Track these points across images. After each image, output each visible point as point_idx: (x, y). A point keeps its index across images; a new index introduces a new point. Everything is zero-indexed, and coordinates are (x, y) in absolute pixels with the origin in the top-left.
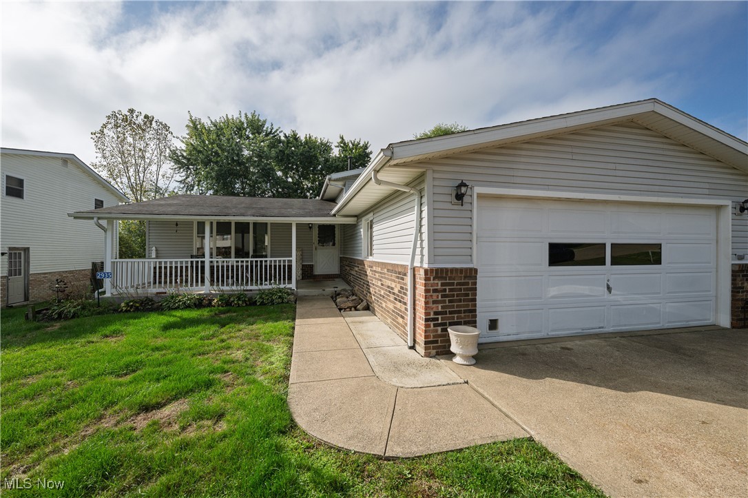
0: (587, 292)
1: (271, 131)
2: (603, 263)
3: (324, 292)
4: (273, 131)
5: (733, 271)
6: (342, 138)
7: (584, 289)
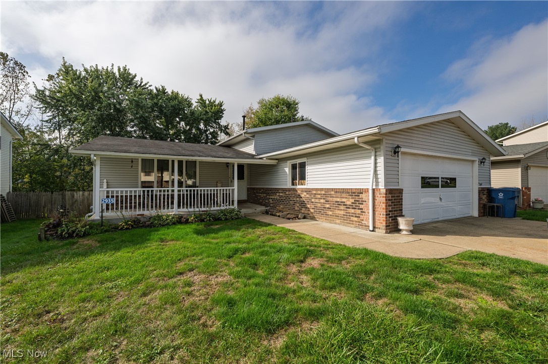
0: (434, 201)
1: (141, 84)
2: (439, 187)
3: (256, 211)
4: (142, 85)
5: (479, 191)
6: (201, 96)
7: (432, 200)
